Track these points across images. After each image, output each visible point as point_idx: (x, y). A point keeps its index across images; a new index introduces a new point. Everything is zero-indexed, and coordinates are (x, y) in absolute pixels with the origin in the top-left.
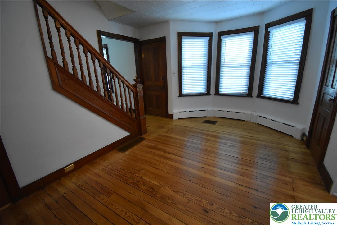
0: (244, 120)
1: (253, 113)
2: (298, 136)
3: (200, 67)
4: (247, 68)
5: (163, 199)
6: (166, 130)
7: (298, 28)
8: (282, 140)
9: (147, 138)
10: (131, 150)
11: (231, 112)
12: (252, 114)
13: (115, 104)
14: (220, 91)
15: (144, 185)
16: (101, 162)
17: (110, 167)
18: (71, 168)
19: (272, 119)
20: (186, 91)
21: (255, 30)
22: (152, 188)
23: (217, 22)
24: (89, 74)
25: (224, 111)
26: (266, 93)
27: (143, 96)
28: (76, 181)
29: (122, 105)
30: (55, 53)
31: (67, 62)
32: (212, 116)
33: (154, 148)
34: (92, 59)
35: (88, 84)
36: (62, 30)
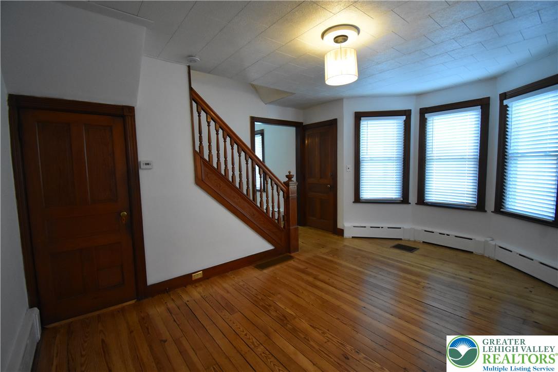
0: (472, 252)
1: (488, 241)
3: (389, 159)
4: (473, 163)
5: (295, 331)
6: (327, 251)
9: (297, 257)
10: (271, 269)
11: (447, 235)
12: (486, 242)
13: (259, 205)
14: (426, 198)
15: (276, 311)
16: (232, 277)
17: (241, 283)
18: (200, 276)
20: (366, 194)
21: (483, 104)
22: (284, 316)
23: (419, 95)
24: (233, 168)
25: (433, 232)
26: (510, 207)
27: (296, 197)
28: (201, 291)
29: (267, 209)
30: (203, 147)
31: (212, 155)
32: (412, 239)
33: (303, 271)
34: (238, 152)
35: (230, 179)
36: (212, 123)
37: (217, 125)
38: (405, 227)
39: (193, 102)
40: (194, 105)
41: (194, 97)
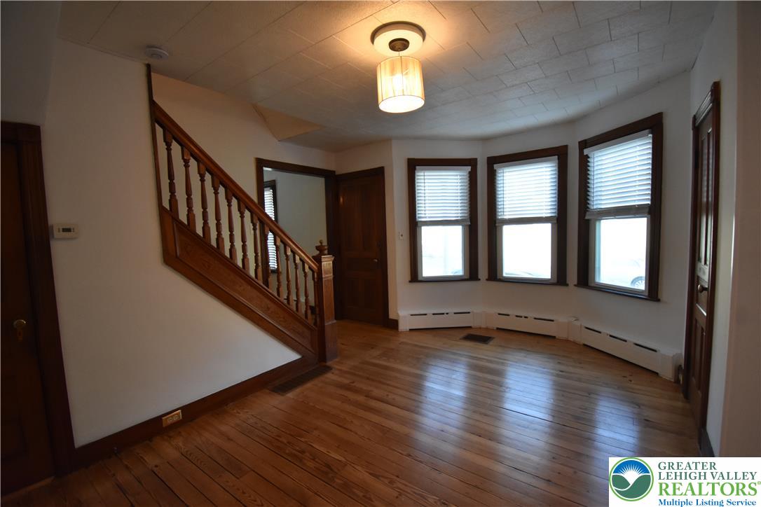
0: (554, 337)
1: (571, 322)
2: (667, 373)
5: (347, 488)
6: (379, 352)
7: (638, 148)
8: (631, 381)
9: (337, 367)
10: (298, 390)
11: (525, 317)
12: (569, 323)
13: (275, 292)
15: (314, 460)
16: (235, 411)
17: (252, 421)
18: (175, 419)
19: (611, 334)
21: (560, 154)
22: (327, 466)
23: (486, 139)
25: (508, 315)
27: (332, 278)
28: (180, 444)
29: (288, 299)
30: (176, 201)
31: (194, 215)
32: (483, 326)
33: (348, 388)
34: (239, 210)
35: (227, 254)
36: (193, 163)
37: (201, 165)
38: (475, 311)
39: (157, 125)
40: (159, 131)
41: (158, 116)
